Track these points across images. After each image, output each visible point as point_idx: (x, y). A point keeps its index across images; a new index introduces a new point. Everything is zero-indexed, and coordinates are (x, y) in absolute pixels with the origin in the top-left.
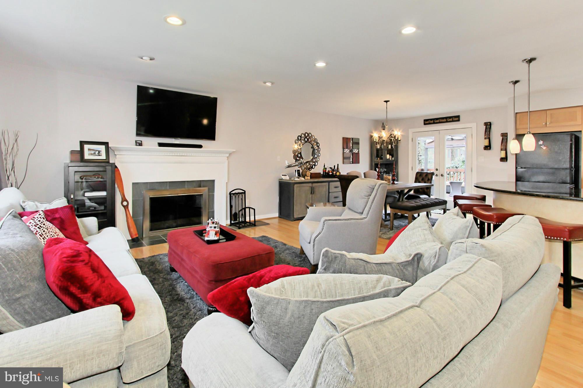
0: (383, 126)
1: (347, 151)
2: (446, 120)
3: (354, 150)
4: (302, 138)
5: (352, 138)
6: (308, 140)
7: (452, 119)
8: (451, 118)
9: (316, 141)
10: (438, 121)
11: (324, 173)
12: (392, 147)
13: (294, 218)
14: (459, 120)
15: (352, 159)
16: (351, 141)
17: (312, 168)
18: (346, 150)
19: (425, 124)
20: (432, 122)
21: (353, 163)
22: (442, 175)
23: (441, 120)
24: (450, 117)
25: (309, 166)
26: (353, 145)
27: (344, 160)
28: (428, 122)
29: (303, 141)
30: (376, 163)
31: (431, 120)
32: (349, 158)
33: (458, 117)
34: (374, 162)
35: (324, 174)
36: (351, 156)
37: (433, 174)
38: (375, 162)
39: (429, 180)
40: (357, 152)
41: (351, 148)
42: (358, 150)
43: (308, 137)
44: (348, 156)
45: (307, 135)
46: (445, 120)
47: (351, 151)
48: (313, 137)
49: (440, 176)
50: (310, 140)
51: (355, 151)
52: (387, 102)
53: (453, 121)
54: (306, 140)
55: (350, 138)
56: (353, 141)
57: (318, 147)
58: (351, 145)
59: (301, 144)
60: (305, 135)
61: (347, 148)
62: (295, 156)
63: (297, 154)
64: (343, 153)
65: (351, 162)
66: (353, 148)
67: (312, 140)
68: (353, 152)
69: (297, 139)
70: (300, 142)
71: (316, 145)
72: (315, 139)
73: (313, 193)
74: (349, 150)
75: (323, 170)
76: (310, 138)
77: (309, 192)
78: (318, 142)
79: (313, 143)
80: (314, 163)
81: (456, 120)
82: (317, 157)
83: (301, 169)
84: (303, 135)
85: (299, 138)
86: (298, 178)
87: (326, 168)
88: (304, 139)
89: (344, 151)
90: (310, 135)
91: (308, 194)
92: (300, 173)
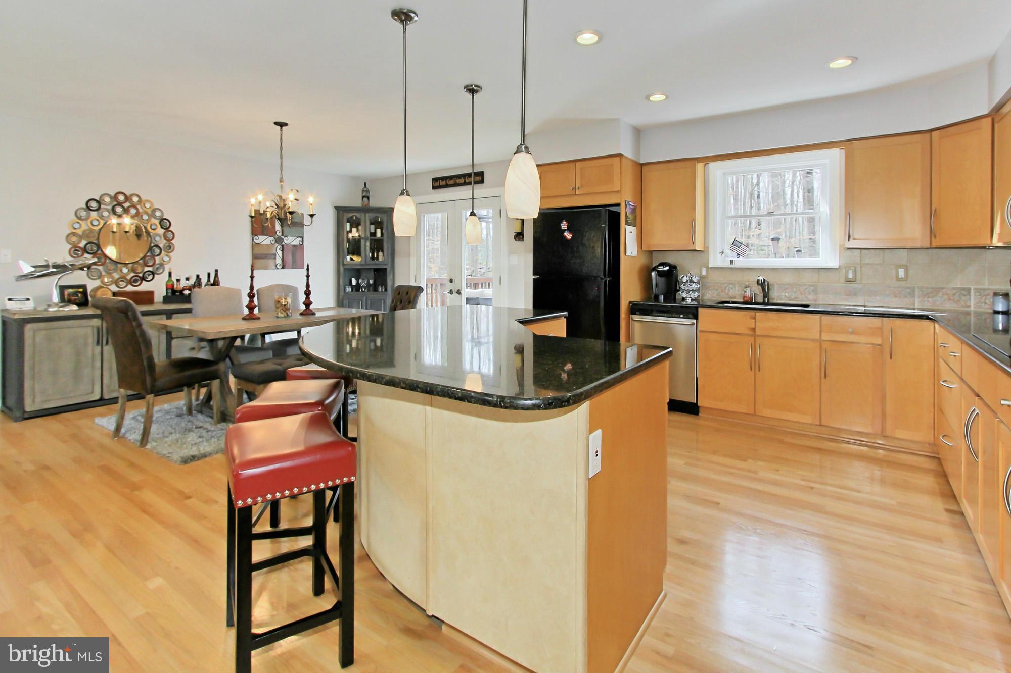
0: (366, 189)
1: (265, 240)
3: (286, 238)
4: (102, 206)
6: (126, 210)
8: (471, 177)
9: (158, 214)
10: (452, 182)
11: (170, 291)
13: (24, 412)
14: (483, 182)
15: (283, 260)
17: (143, 279)
18: (262, 238)
19: (434, 188)
20: (444, 183)
21: (283, 268)
22: (459, 292)
23: (456, 181)
24: (469, 175)
25: (133, 274)
26: (285, 228)
27: (256, 261)
28: (437, 184)
29: (105, 214)
30: (346, 267)
32: (272, 256)
33: (482, 174)
34: (344, 265)
35: (170, 294)
36: (280, 253)
38: (346, 265)
40: (297, 242)
41: (280, 234)
42: (300, 239)
43: (126, 205)
44: (269, 251)
45: (121, 198)
46: (462, 180)
47: (277, 240)
48: (148, 205)
49: (456, 293)
50: (133, 211)
51: (292, 241)
52: (281, 125)
54: (119, 210)
57: (167, 229)
58: (278, 228)
59: (98, 220)
60: (115, 198)
61: (263, 234)
62: (76, 251)
63: (82, 244)
64: (254, 245)
65: (279, 265)
66: (282, 235)
67: (141, 210)
68: (283, 243)
69: (82, 208)
70: (94, 214)
71: (156, 225)
72: (154, 210)
73: (104, 342)
74: (272, 238)
75: (167, 285)
76: (134, 206)
77: (92, 340)
78: (164, 217)
79: (147, 220)
80: (150, 269)
81: (478, 181)
82: (163, 252)
83: (97, 283)
84: (107, 199)
85: (94, 205)
86: (61, 307)
87: (178, 280)
88: (110, 207)
89: (254, 239)
90: (135, 199)
91: (86, 345)
92: (85, 293)
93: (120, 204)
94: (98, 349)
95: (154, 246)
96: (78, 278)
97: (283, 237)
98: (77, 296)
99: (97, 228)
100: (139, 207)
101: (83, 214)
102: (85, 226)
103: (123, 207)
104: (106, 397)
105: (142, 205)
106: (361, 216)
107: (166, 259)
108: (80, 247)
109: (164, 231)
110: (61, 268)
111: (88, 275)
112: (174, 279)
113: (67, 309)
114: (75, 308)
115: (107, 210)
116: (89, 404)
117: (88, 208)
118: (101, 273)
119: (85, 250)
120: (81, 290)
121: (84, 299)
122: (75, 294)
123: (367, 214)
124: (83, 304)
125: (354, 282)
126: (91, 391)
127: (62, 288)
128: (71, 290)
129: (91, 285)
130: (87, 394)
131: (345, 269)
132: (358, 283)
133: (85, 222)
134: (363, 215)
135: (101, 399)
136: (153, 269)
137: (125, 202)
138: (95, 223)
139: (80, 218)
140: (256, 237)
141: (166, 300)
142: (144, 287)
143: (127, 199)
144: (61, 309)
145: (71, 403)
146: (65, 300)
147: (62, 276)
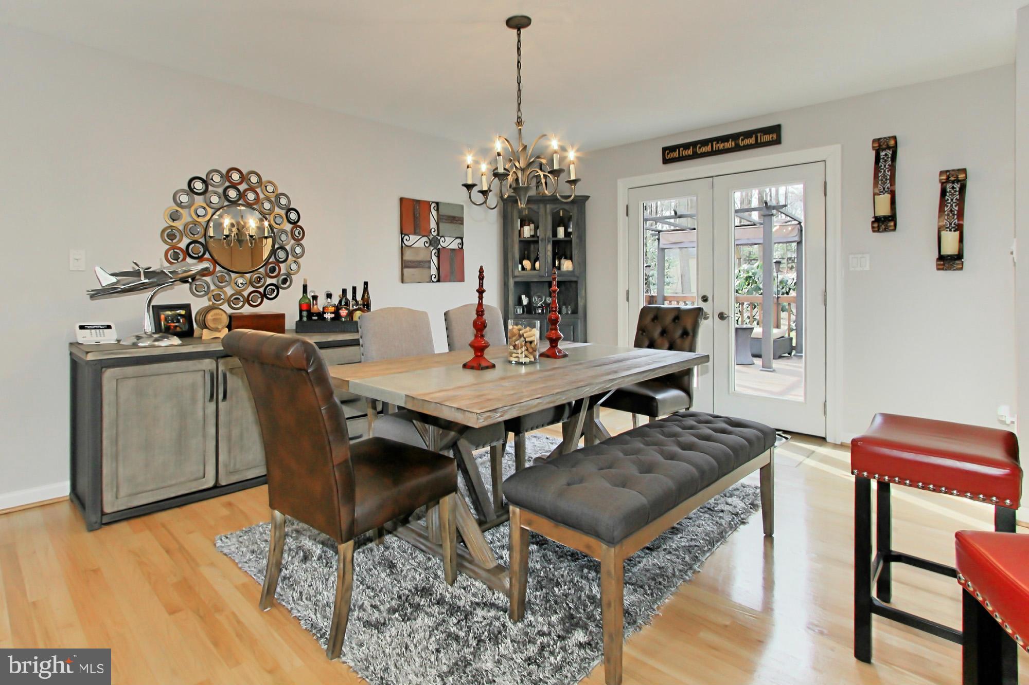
1: (416, 241)
2: (733, 144)
3: (443, 239)
4: (210, 188)
5: (437, 204)
6: (242, 195)
7: (754, 138)
8: (751, 137)
9: (283, 201)
10: (707, 149)
11: (305, 314)
12: (567, 234)
13: (103, 514)
14: (778, 141)
15: (438, 269)
16: (434, 212)
17: (264, 296)
18: (413, 238)
19: (665, 161)
20: (690, 152)
21: (438, 281)
22: (722, 316)
23: (716, 146)
24: (748, 134)
25: (251, 289)
26: (441, 225)
27: (406, 270)
28: (675, 154)
29: (215, 199)
30: (517, 280)
31: (686, 146)
32: (426, 264)
33: (776, 130)
34: (514, 277)
35: (305, 319)
36: (435, 259)
37: (698, 313)
38: (517, 277)
39: (685, 333)
40: (455, 245)
41: (435, 234)
42: (459, 241)
43: (242, 187)
44: (422, 256)
45: (236, 177)
46: (730, 144)
47: (434, 242)
48: (270, 189)
49: (716, 317)
50: (251, 196)
51: (449, 243)
52: (518, 25)
53: (757, 145)
54: (232, 194)
55: (428, 204)
56: (442, 211)
57: (295, 223)
58: (433, 225)
59: (204, 208)
60: (227, 176)
61: (415, 234)
62: (175, 255)
63: (183, 245)
64: (403, 248)
65: (434, 276)
66: (438, 235)
67: (261, 196)
68: (439, 246)
69: (183, 190)
70: (199, 200)
71: (282, 217)
72: (278, 197)
73: (221, 396)
74: (425, 239)
75: (300, 306)
76: (252, 189)
77: (202, 393)
78: (291, 207)
79: (269, 210)
80: (274, 281)
81: (768, 142)
82: (290, 257)
83: (204, 302)
84: (217, 178)
85: (199, 186)
86: (156, 340)
87: (315, 298)
88: (220, 190)
89: (404, 240)
90: (254, 179)
91: (194, 400)
92: (188, 317)
93: (234, 186)
94: (212, 407)
95: (278, 248)
96: (179, 294)
97: (439, 238)
98: (178, 321)
99: (203, 221)
100: (258, 190)
101: (184, 198)
102: (186, 217)
103: (238, 190)
104: (223, 482)
105: (263, 187)
106: (539, 208)
107: (294, 267)
108: (180, 249)
109: (291, 226)
110: (157, 279)
111: (191, 289)
112: (310, 295)
113: (165, 343)
114: (176, 341)
115: (216, 193)
116: (197, 495)
117: (191, 190)
118: (209, 287)
119: (187, 253)
120: (183, 312)
121: (187, 327)
122: (175, 318)
123: (548, 206)
124: (187, 334)
125: (525, 301)
126: (201, 474)
127: (157, 310)
128: (169, 313)
129: (198, 304)
130: (196, 479)
131: (516, 283)
132: (530, 302)
133: (187, 210)
134: (542, 206)
135: (216, 486)
136: (278, 281)
137: (240, 183)
138: (201, 212)
139: (180, 205)
140: (406, 237)
141: (301, 327)
142: (267, 307)
143: (244, 178)
144: (156, 343)
145: (173, 495)
146: (162, 330)
147: (158, 290)
